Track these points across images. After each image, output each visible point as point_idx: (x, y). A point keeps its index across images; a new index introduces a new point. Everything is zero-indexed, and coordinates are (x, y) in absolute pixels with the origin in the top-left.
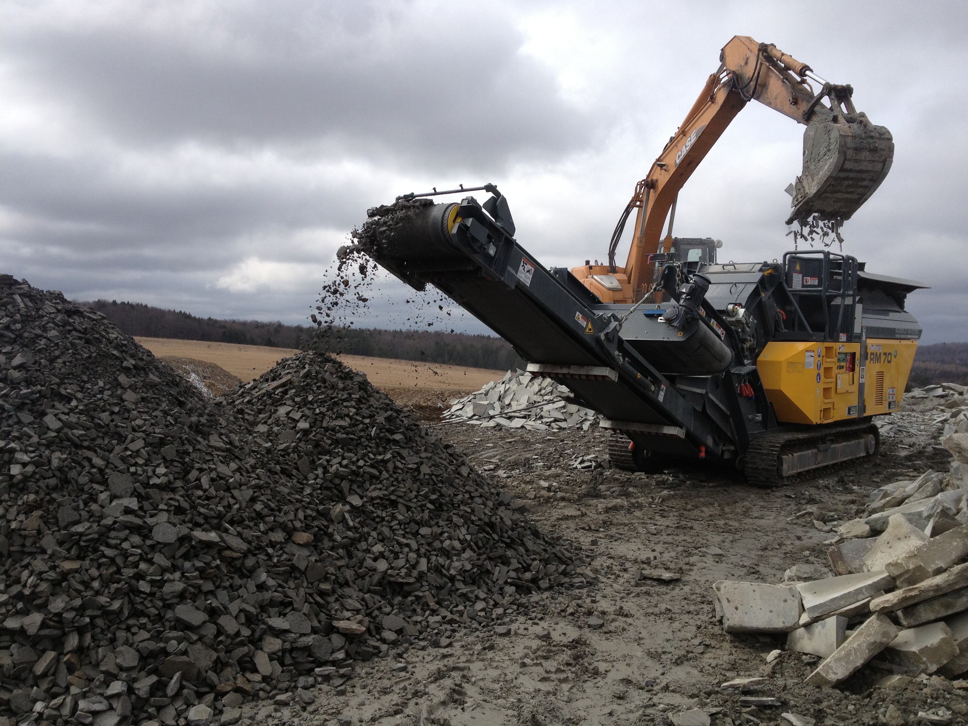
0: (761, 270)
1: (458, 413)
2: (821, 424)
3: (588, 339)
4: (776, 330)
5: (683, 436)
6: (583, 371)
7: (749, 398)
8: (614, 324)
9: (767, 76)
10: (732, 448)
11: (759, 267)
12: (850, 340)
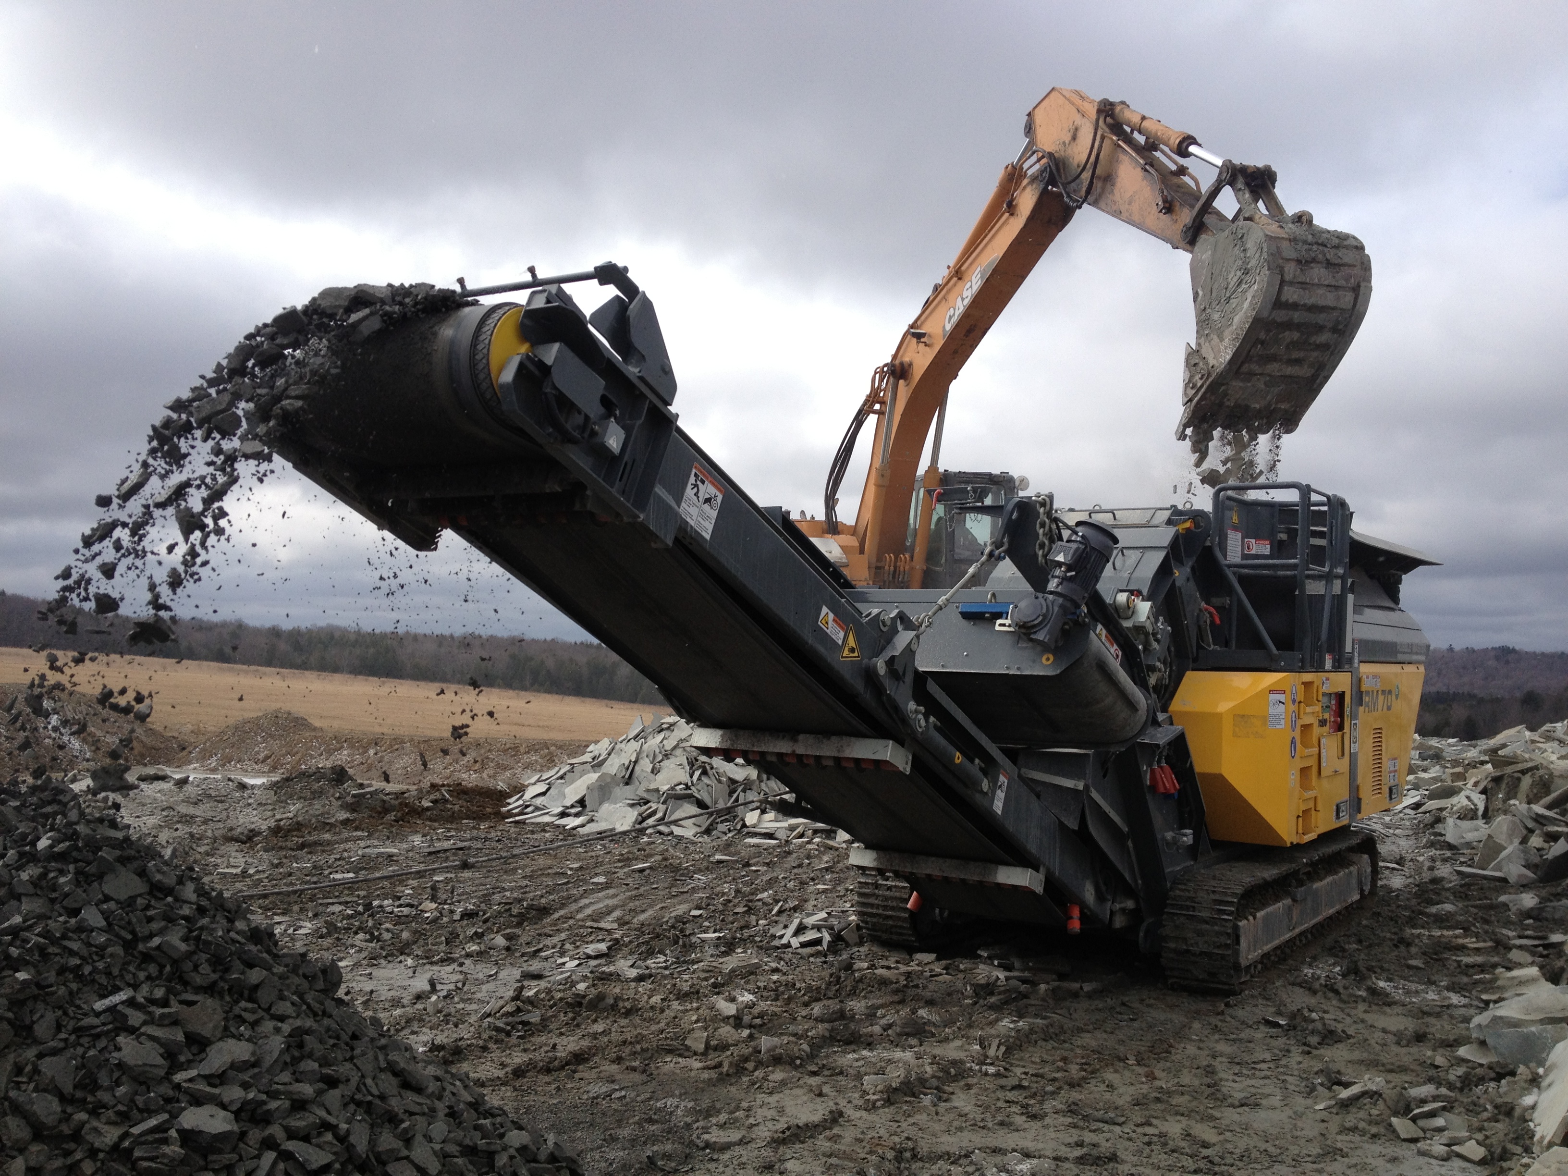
0: (1169, 522)
1: (539, 801)
2: (1298, 844)
3: (847, 674)
4: (1199, 647)
5: (1039, 889)
6: (828, 749)
7: (1167, 796)
8: (904, 638)
9: (1113, 161)
10: (1130, 904)
11: (1167, 514)
12: (1338, 666)
